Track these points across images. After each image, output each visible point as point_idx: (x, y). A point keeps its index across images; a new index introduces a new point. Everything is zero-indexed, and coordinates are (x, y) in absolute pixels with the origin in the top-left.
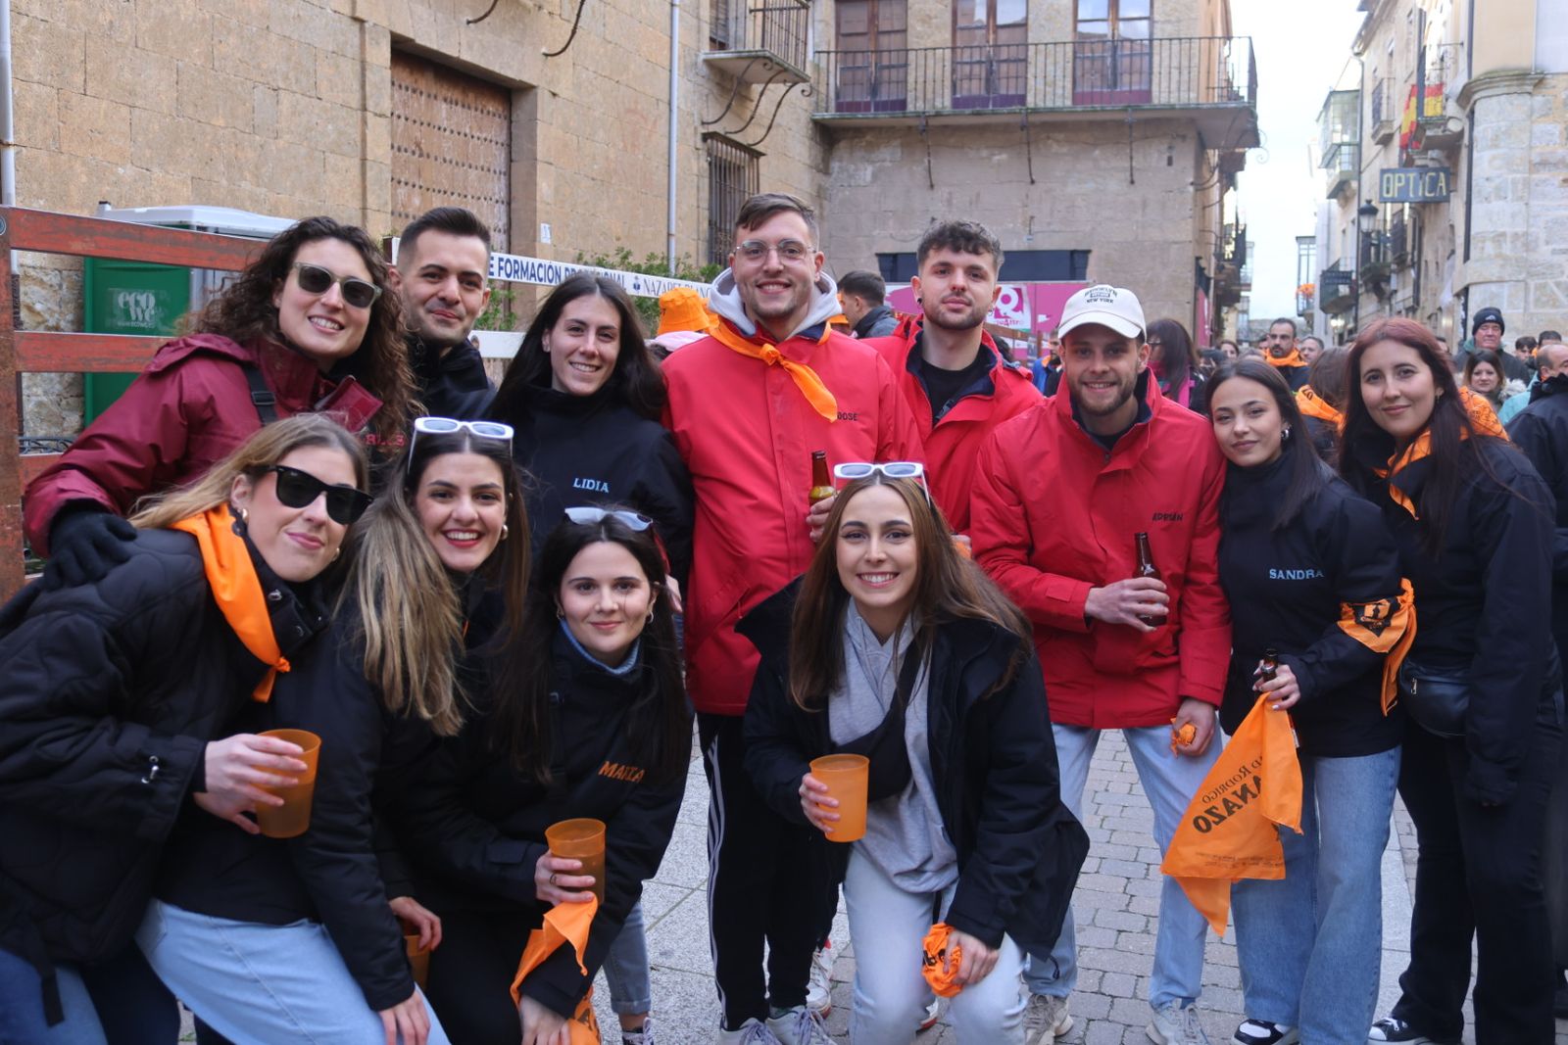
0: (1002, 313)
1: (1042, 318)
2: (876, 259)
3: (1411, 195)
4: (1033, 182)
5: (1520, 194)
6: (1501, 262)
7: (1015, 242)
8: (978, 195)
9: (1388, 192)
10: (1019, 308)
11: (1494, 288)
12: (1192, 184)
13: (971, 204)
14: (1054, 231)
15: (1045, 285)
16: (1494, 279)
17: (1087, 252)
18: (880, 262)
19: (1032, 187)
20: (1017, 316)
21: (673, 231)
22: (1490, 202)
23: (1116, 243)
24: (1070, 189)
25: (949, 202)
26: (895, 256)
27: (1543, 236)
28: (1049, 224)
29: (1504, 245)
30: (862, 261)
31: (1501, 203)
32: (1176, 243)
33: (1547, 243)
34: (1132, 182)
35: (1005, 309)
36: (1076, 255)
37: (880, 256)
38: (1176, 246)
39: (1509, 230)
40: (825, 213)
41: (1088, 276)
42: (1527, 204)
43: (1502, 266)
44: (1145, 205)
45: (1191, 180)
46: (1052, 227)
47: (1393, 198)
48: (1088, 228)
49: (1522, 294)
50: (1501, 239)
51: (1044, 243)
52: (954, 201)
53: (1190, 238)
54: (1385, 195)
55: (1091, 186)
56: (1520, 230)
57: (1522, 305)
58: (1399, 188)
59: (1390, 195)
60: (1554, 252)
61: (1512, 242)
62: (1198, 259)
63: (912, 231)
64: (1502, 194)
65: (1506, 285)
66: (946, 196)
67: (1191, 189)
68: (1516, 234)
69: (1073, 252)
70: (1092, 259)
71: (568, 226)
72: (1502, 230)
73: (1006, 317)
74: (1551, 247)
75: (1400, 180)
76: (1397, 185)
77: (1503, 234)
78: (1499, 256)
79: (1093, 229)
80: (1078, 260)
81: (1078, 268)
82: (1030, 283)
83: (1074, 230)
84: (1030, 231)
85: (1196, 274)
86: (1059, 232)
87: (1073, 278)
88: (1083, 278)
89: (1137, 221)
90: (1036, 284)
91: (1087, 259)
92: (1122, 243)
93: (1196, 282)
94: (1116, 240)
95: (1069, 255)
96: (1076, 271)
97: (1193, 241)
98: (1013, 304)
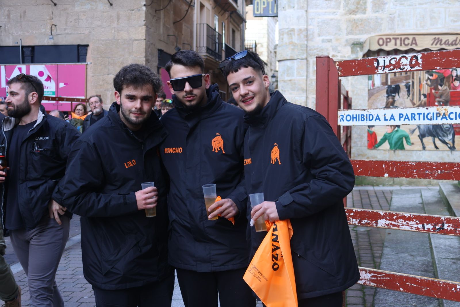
1: (62, 85)
3: (270, 12)
4: (55, 5)
5: (302, 5)
6: (292, 47)
8: (25, 12)
9: (258, 11)
10: (49, 79)
11: (288, 63)
12: (145, 5)
13: (21, 17)
14: (68, 34)
15: (64, 65)
16: (288, 58)
17: (87, 46)
19: (55, 8)
20: (47, 84)
22: (285, 10)
23: (103, 40)
24: (77, 9)
25: (9, 16)
27: (316, 31)
28: (65, 29)
29: (293, 37)
31: (292, 10)
32: (136, 40)
33: (319, 35)
34: (111, 5)
36: (80, 48)
38: (136, 42)
39: (296, 27)
41: (87, 60)
42: (306, 11)
43: (293, 49)
44: (118, 18)
45: (144, 3)
46: (66, 31)
47: (260, 14)
48: (87, 32)
49: (305, 67)
50: (292, 32)
52: (11, 16)
53: (144, 37)
54: (256, 12)
55: (88, 7)
56: (303, 27)
57: (305, 74)
58: (264, 9)
59: (259, 12)
60: (323, 41)
61: (298, 35)
62: (160, 51)
64: (292, 5)
65: (295, 61)
66: (6, 12)
67: (144, 8)
68: (301, 30)
69: (79, 46)
70: (90, 50)
72: (292, 27)
74: (321, 38)
75: (264, 4)
76: (263, 6)
77: (293, 30)
78: (291, 43)
79: (90, 32)
80: (82, 52)
81: (82, 55)
82: (54, 64)
83: (79, 33)
84: (51, 33)
85: (159, 60)
86: (71, 34)
87: (78, 61)
88: (85, 61)
89: (115, 28)
90: (57, 65)
91: (87, 50)
92: (106, 40)
93: (159, 64)
94: (103, 39)
95: (77, 47)
96: (81, 57)
97: (147, 40)
98: (45, 77)
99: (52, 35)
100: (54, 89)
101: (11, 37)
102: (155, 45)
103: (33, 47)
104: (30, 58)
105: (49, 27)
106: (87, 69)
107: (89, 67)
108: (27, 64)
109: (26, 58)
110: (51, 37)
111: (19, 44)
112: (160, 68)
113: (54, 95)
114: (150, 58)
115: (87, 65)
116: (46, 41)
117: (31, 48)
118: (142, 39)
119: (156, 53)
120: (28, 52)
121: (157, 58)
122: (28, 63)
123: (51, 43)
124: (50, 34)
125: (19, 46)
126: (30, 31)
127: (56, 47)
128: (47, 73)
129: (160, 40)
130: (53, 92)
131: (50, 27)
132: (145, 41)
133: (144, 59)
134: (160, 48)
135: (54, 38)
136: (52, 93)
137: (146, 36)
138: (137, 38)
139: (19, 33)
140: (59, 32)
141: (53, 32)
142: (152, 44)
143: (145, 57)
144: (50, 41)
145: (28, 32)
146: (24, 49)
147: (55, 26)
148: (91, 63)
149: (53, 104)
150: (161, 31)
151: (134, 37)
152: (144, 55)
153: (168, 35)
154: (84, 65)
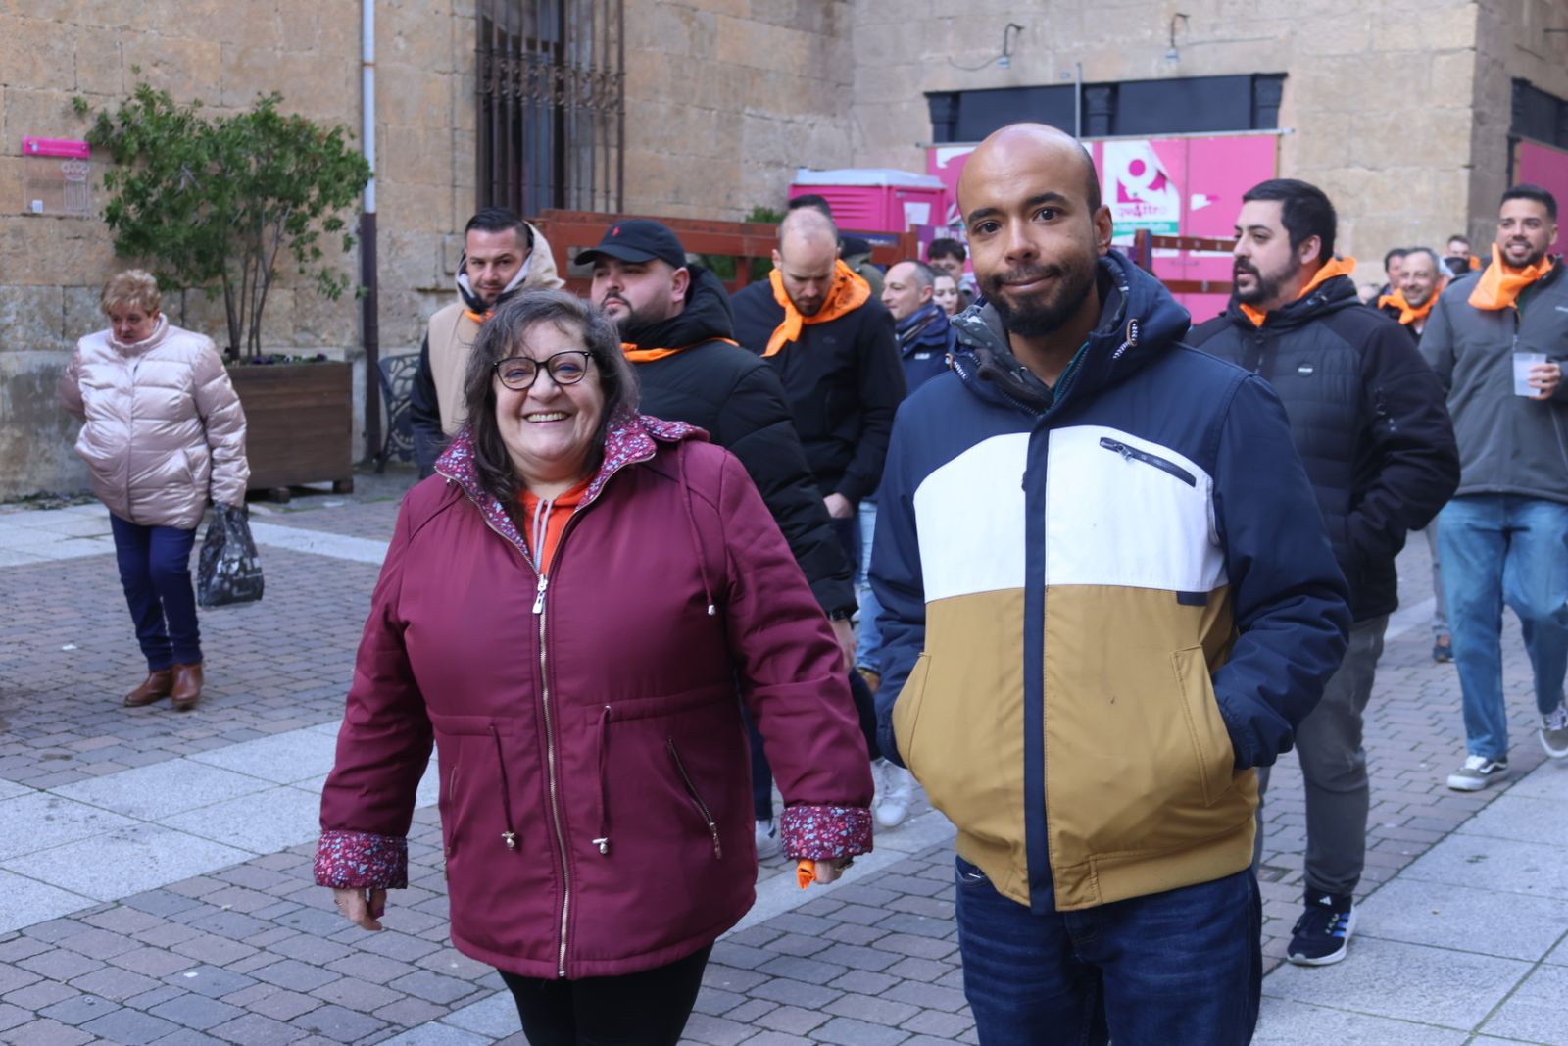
0: (1130, 193)
1: (1198, 201)
2: (924, 103)
7: (1155, 62)
10: (1160, 182)
14: (1221, 41)
15: (1206, 140)
17: (1283, 76)
18: (933, 108)
20: (1155, 198)
21: (370, 56)
23: (1333, 57)
26: (955, 97)
28: (1214, 27)
30: (905, 106)
32: (1442, 52)
35: (1137, 186)
36: (1258, 84)
37: (933, 97)
38: (1444, 58)
40: (840, 25)
41: (1282, 121)
46: (1219, 33)
48: (1282, 33)
51: (1206, 63)
53: (1471, 41)
62: (1521, 85)
63: (984, 51)
69: (1255, 78)
70: (1290, 91)
71: (48, 48)
73: (1137, 201)
79: (1293, 34)
80: (1264, 93)
81: (1264, 107)
82: (1177, 137)
83: (1258, 36)
84: (1173, 41)
85: (1516, 113)
86: (1231, 41)
87: (1253, 126)
88: (1273, 124)
89: (1373, 14)
90: (1188, 140)
91: (1280, 89)
92: (1344, 56)
93: (1514, 129)
94: (1333, 52)
95: (1247, 83)
96: (1262, 114)
97: (1480, 49)
98: (1149, 176)
99: (1173, 45)
100: (1173, 213)
101: (1051, 60)
102: (1502, 66)
103: (1114, 88)
104: (1104, 120)
105: (1164, 23)
106: (1279, 149)
107: (1285, 144)
108: (1096, 139)
109: (1094, 120)
110: (1172, 52)
111: (1075, 79)
112: (1518, 140)
113: (1176, 231)
114: (1486, 109)
115: (1280, 136)
116: (1156, 67)
117: (1107, 92)
118: (1464, 48)
119: (1506, 91)
120: (1098, 103)
121: (1509, 108)
122: (1098, 134)
123: (1168, 70)
124: (1168, 44)
125: (1072, 86)
126: (1108, 38)
127: (1185, 83)
128: (1153, 165)
129: (1520, 48)
130: (1172, 224)
131: (1169, 21)
132: (1473, 53)
133: (1469, 112)
134: (1519, 74)
135: (1182, 55)
136: (1168, 227)
137: (1478, 38)
138: (1446, 46)
139: (1076, 45)
140: (1194, 36)
141: (1177, 38)
142: (1494, 61)
143: (1473, 106)
144: (1165, 66)
145: (1101, 41)
146: (1090, 94)
147: (1184, 16)
148: (1293, 131)
149: (1172, 261)
150: (1526, 15)
151: (1436, 41)
152: (1469, 98)
153: (1547, 31)
154: (1272, 135)
